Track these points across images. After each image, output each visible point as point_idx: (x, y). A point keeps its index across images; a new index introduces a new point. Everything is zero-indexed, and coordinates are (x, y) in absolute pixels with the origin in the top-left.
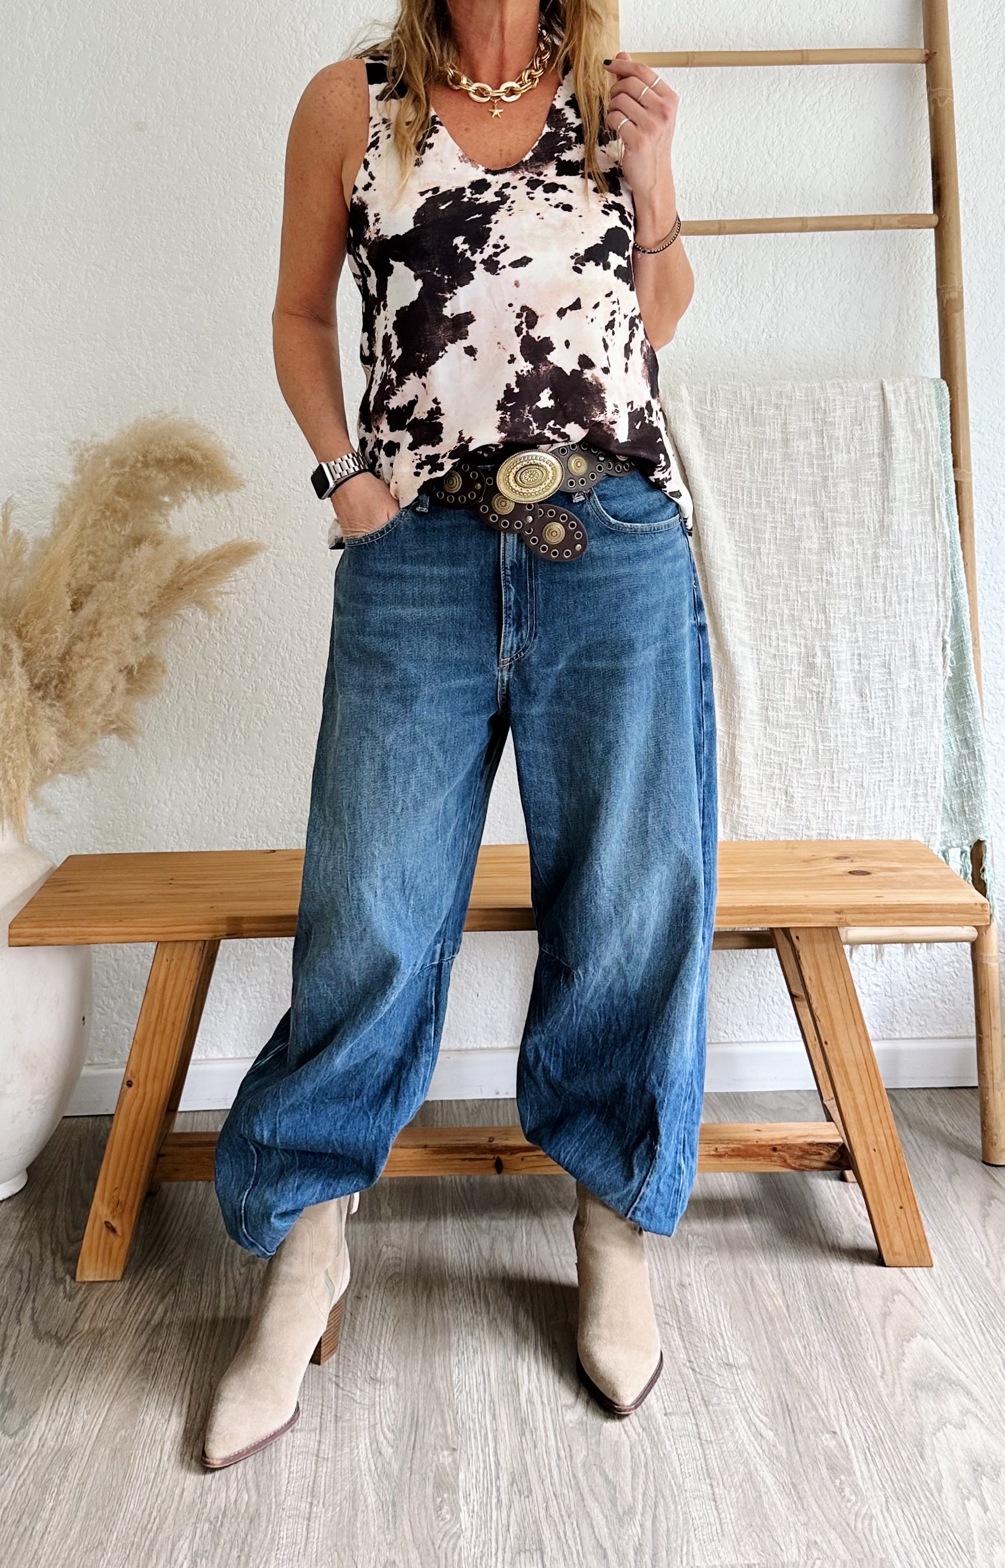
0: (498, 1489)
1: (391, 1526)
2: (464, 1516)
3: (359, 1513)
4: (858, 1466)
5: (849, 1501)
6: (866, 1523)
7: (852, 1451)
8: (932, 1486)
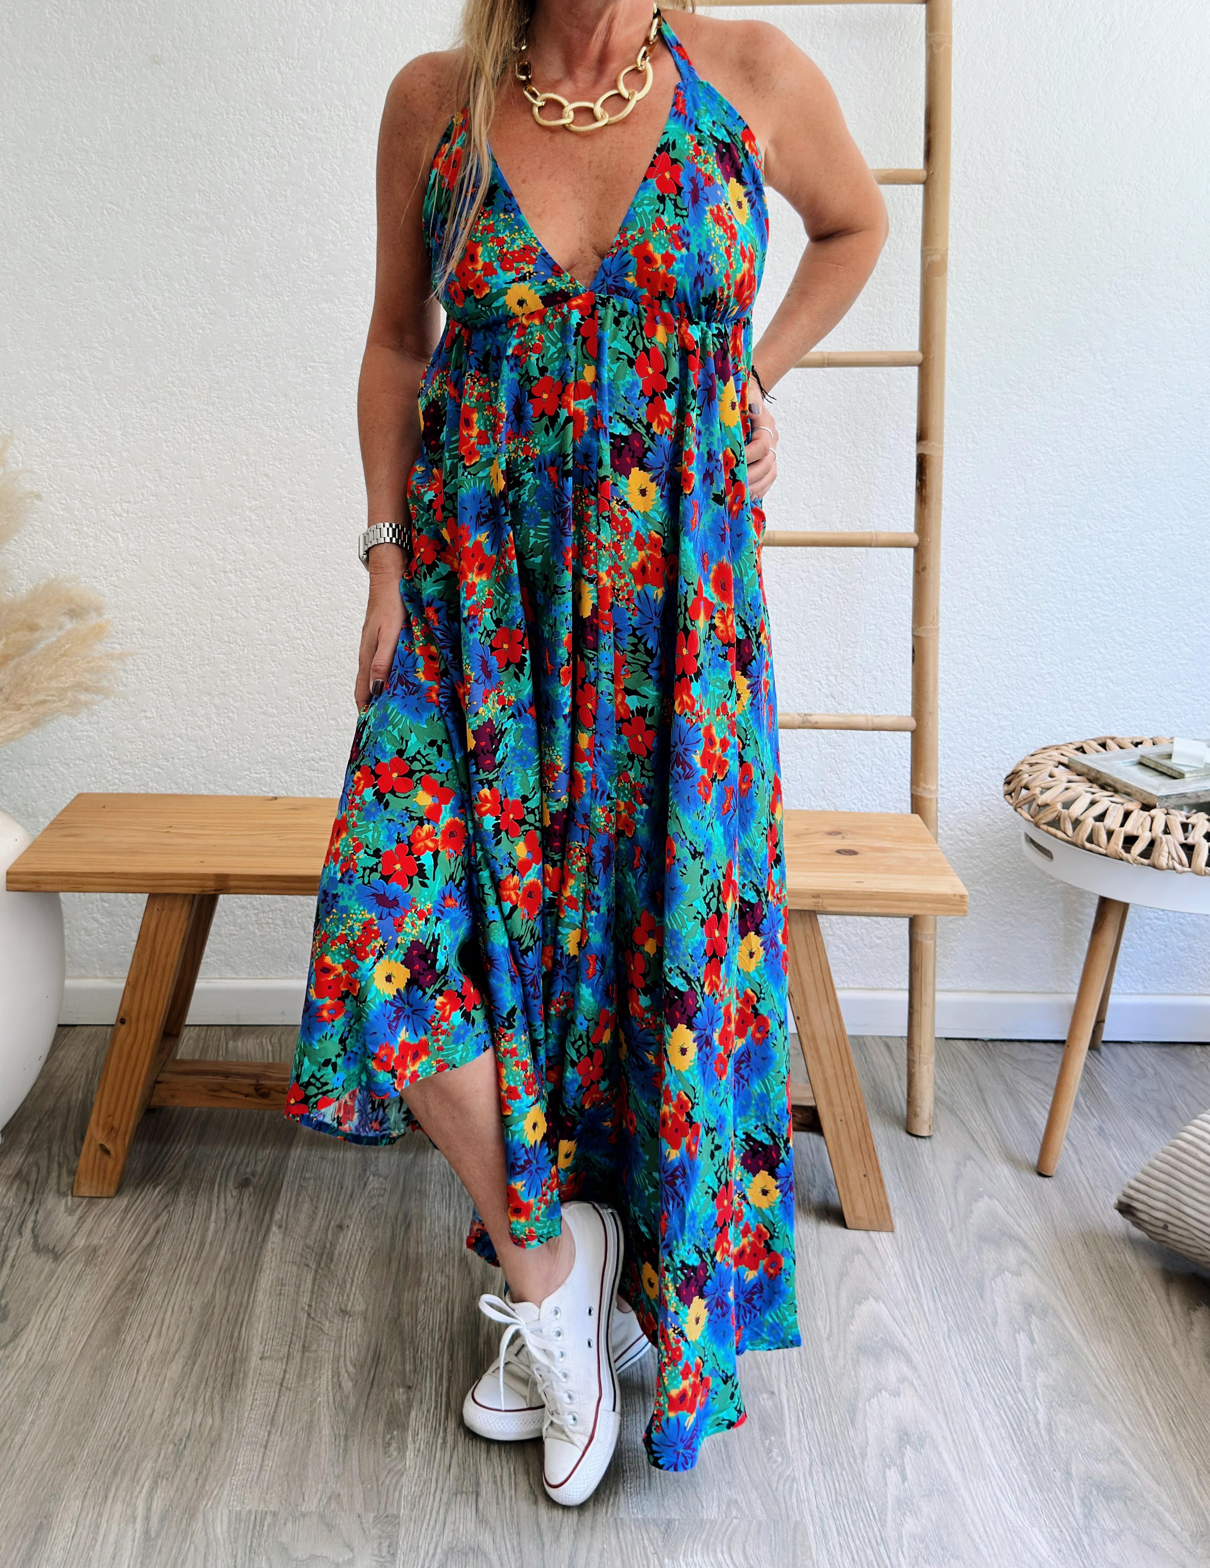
0: (445, 1430)
1: (341, 1459)
2: (410, 1454)
3: (313, 1444)
4: (790, 1429)
5: (775, 1462)
6: (787, 1486)
7: (787, 1412)
8: (857, 1452)
